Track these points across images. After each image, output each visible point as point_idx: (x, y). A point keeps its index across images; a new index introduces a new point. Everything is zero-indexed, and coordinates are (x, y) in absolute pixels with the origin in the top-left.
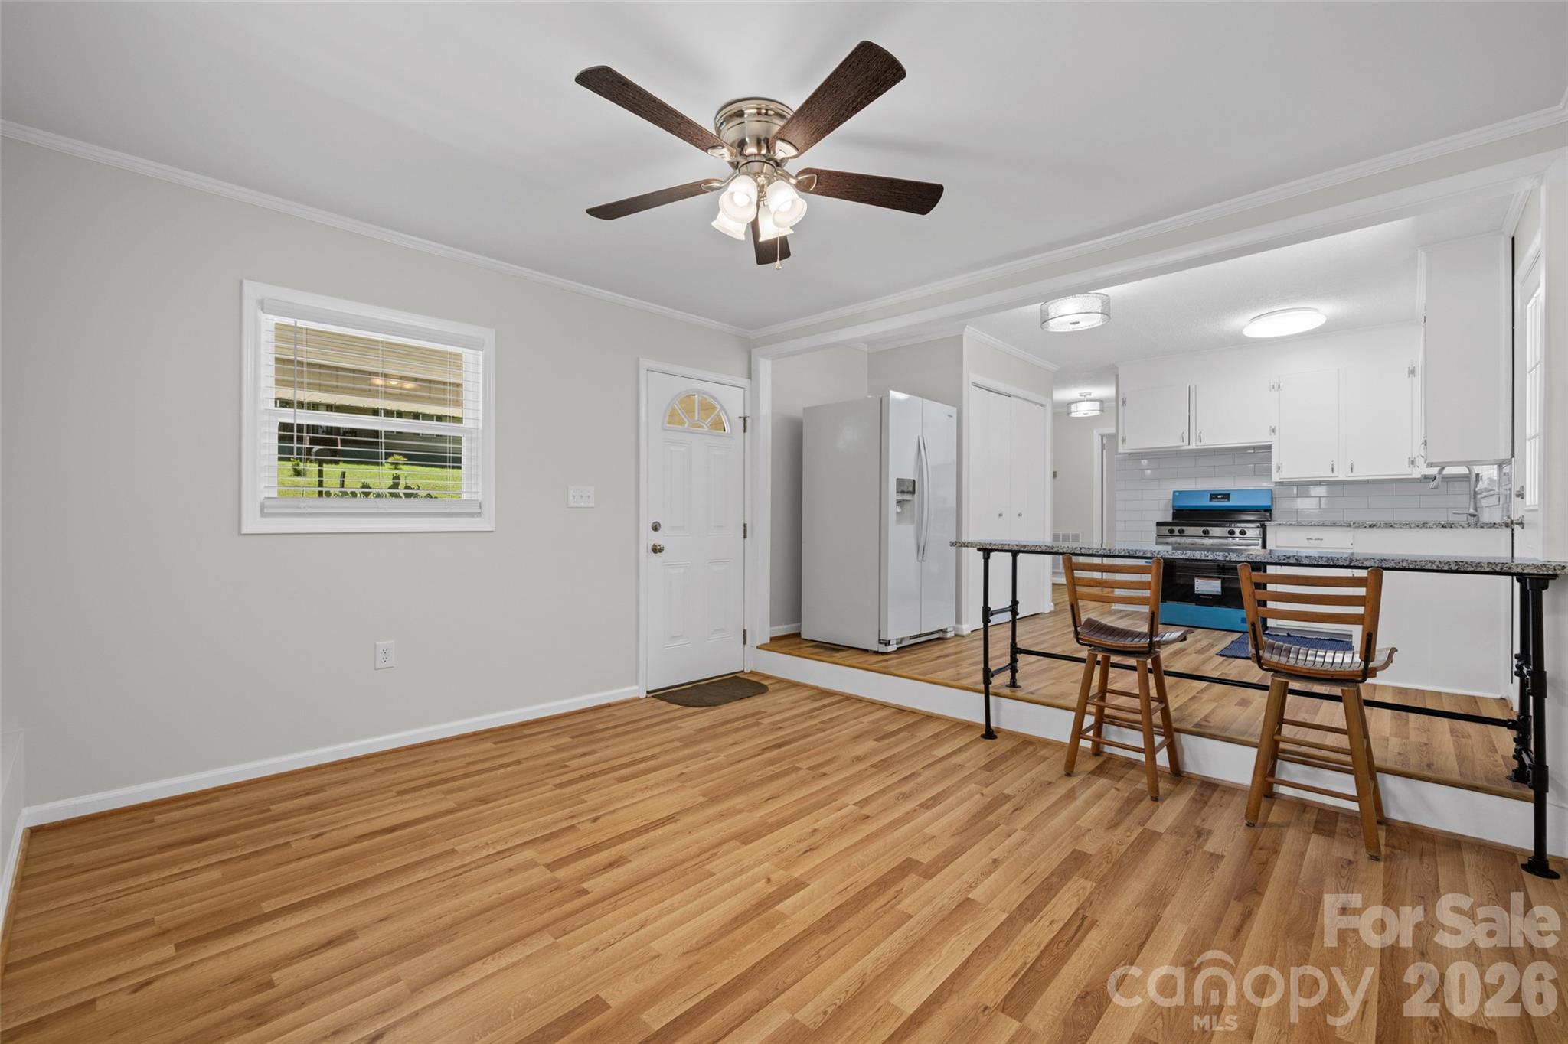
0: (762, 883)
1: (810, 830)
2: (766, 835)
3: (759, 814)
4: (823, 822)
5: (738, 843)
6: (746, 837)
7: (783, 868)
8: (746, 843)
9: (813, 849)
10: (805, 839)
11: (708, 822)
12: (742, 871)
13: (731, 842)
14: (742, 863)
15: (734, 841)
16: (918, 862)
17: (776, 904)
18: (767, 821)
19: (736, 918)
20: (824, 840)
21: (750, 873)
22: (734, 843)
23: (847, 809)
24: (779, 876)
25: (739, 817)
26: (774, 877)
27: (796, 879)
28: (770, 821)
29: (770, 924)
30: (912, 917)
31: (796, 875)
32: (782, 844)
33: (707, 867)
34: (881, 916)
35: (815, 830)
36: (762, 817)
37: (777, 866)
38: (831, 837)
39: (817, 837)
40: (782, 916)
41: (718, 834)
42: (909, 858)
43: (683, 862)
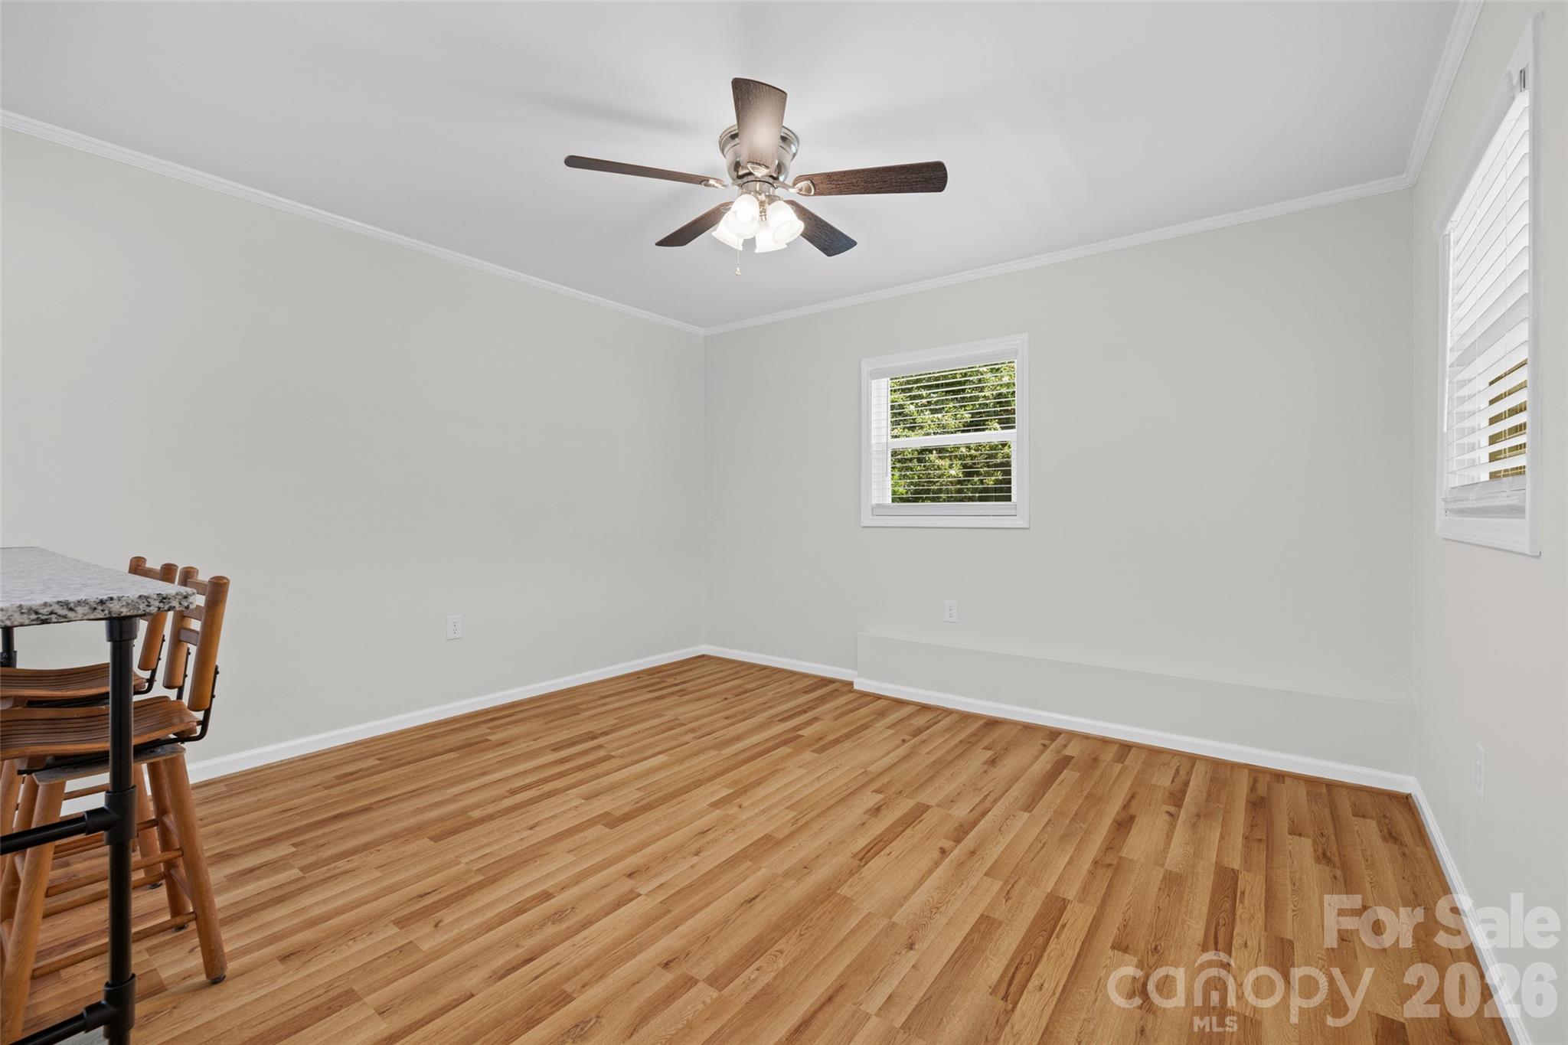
0: (745, 804)
1: (701, 854)
2: (748, 847)
3: (763, 873)
4: (685, 866)
5: (776, 836)
6: (768, 844)
7: (729, 816)
8: (767, 838)
9: (701, 833)
10: (708, 843)
11: (817, 857)
12: (764, 812)
13: (783, 836)
14: (765, 818)
15: (781, 837)
16: (605, 826)
17: (733, 793)
18: (751, 863)
19: (759, 784)
20: (689, 843)
21: (757, 810)
22: (780, 835)
23: (651, 888)
24: (732, 810)
25: (786, 866)
26: (736, 809)
27: (718, 808)
28: (748, 864)
29: (736, 782)
30: (985, 875)
31: (718, 811)
32: (732, 837)
33: (795, 813)
34: (1012, 873)
35: (697, 854)
36: (759, 869)
37: (734, 817)
38: (680, 848)
39: (694, 847)
40: (728, 786)
41: (800, 844)
42: (611, 829)
43: (818, 816)
